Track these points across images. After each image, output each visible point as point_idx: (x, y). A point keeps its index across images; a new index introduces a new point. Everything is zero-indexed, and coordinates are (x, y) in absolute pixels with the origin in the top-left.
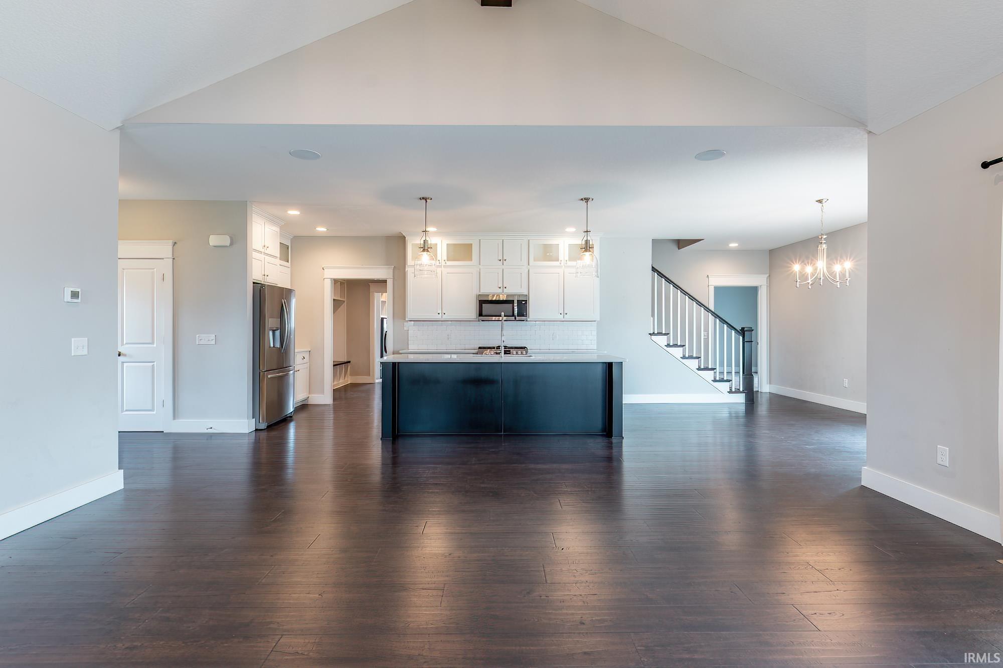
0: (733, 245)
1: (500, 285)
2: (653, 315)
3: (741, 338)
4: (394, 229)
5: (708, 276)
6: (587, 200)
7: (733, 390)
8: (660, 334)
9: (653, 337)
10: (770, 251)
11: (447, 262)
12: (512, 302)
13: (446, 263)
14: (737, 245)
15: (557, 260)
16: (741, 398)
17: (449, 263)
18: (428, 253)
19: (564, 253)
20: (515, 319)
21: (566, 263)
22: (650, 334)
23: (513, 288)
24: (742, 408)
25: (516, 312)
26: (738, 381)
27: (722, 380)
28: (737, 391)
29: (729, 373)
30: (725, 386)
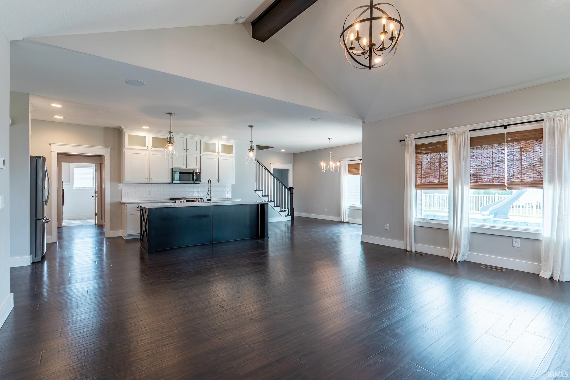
0: (283, 150)
1: (185, 164)
2: (256, 182)
3: (289, 192)
4: (115, 123)
5: (271, 163)
6: (251, 126)
7: (287, 215)
8: (259, 190)
9: (257, 192)
10: (293, 154)
11: (153, 148)
12: (193, 173)
13: (151, 148)
14: (284, 150)
15: (215, 152)
16: (289, 218)
17: (154, 149)
18: (172, 145)
19: (219, 148)
20: (194, 182)
21: (220, 154)
22: (255, 190)
23: (193, 166)
24: (290, 223)
25: (195, 179)
26: (288, 211)
27: (282, 211)
28: (288, 215)
29: (285, 208)
30: (283, 214)
